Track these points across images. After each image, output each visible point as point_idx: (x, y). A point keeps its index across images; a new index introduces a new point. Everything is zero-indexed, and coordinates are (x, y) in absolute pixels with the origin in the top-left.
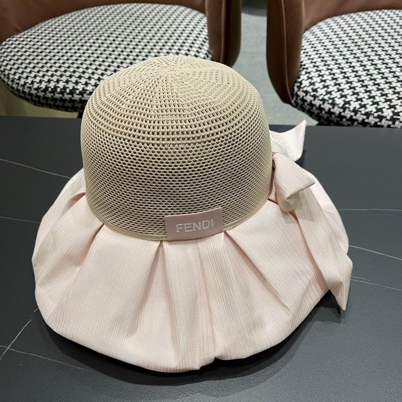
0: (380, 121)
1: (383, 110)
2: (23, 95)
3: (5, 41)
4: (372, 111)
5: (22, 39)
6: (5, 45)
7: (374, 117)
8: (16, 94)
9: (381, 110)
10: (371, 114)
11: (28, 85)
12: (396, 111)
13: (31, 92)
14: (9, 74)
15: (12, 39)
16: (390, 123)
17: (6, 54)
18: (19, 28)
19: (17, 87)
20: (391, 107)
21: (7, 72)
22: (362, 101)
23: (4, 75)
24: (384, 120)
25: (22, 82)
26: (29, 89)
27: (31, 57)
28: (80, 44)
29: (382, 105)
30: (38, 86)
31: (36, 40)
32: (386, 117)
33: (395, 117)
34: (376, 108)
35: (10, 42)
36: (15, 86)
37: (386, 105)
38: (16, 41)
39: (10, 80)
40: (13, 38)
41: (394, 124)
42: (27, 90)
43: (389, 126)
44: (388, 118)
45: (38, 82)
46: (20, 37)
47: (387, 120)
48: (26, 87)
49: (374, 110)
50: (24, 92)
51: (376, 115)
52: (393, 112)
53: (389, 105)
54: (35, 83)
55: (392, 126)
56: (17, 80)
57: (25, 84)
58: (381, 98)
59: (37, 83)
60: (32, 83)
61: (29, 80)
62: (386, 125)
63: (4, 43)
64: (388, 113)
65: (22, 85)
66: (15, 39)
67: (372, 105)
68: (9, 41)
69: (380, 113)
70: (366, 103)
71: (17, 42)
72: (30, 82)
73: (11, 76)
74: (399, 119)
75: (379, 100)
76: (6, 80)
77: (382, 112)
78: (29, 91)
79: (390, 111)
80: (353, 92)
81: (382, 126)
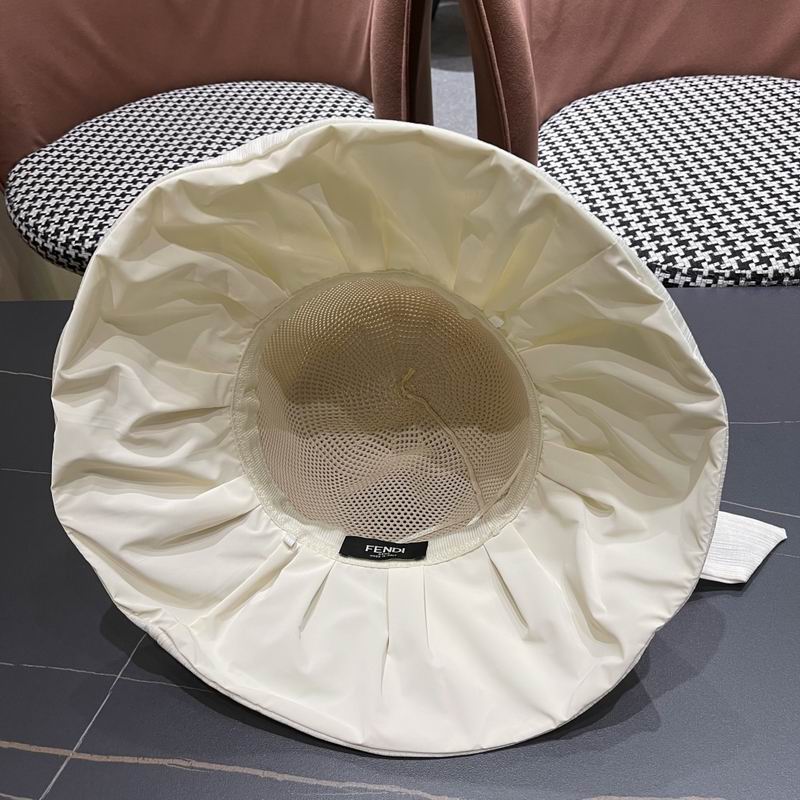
0: (673, 277)
1: (676, 258)
2: (65, 261)
3: (18, 162)
4: (657, 262)
5: (49, 159)
6: (20, 170)
7: (662, 271)
8: (51, 260)
9: (671, 259)
10: (657, 266)
11: (73, 242)
12: (696, 260)
13: (80, 255)
14: (36, 226)
15: (30, 160)
16: (688, 279)
17: (25, 188)
18: (40, 138)
19: (54, 248)
20: (687, 253)
21: (31, 222)
22: (642, 245)
23: (27, 226)
24: (678, 276)
25: (63, 238)
26: (77, 251)
27: (73, 193)
28: (156, 165)
29: (673, 251)
30: (93, 245)
31: (76, 160)
32: (681, 270)
33: (695, 269)
34: (664, 256)
35: (29, 166)
36: (50, 246)
37: (680, 250)
38: (39, 162)
39: (40, 235)
40: (32, 157)
41: (694, 280)
42: (72, 252)
43: (686, 284)
44: (685, 271)
45: (92, 237)
46: (46, 156)
47: (683, 275)
48: (70, 247)
49: (662, 260)
50: (67, 256)
51: (664, 267)
52: (691, 261)
53: (684, 250)
54: (87, 240)
55: (691, 284)
56: (53, 235)
57: (69, 241)
58: (672, 238)
59: (91, 240)
60: (82, 239)
61: (76, 235)
62: (681, 283)
63: (18, 167)
64: (683, 264)
65: (62, 244)
66: (36, 159)
67: (656, 252)
68: (26, 163)
69: (671, 264)
70: (648, 248)
71: (42, 166)
72: (77, 239)
73: (41, 229)
74: (702, 272)
75: (669, 243)
76: (32, 235)
77: (675, 263)
78: (76, 254)
79: (686, 260)
80: (626, 230)
81: (677, 285)
